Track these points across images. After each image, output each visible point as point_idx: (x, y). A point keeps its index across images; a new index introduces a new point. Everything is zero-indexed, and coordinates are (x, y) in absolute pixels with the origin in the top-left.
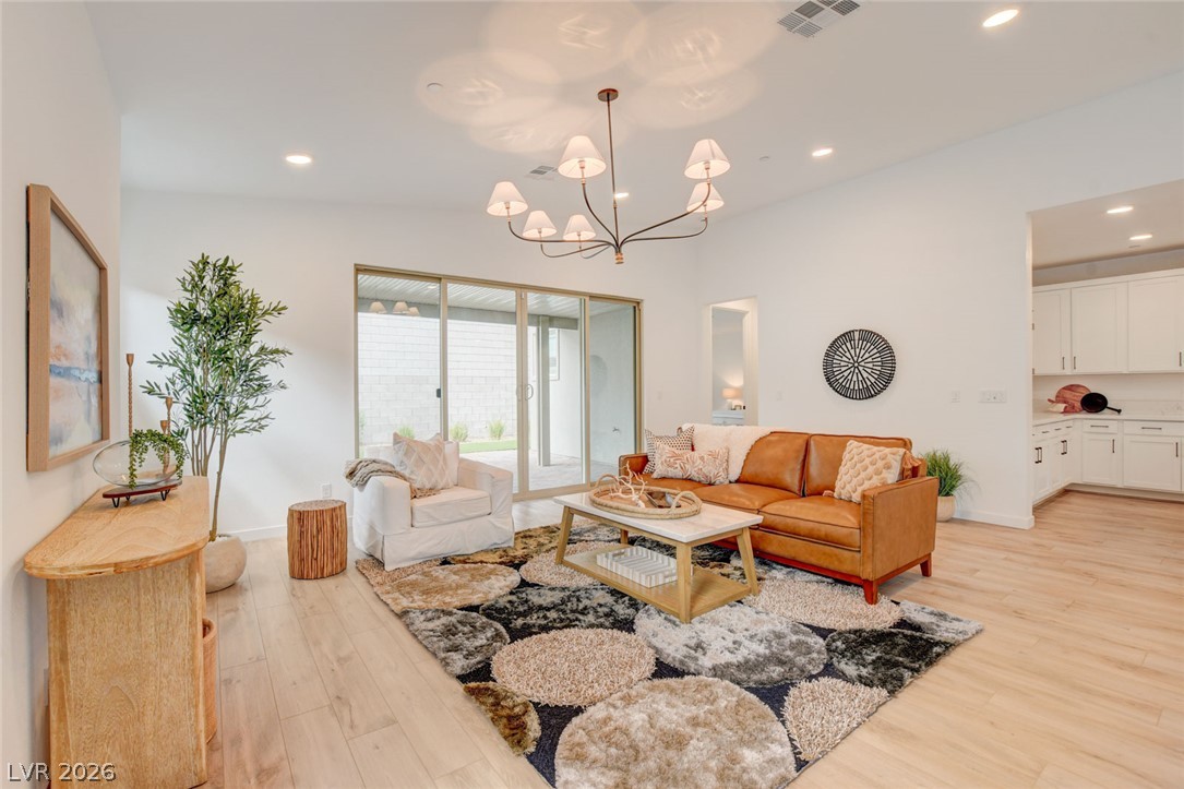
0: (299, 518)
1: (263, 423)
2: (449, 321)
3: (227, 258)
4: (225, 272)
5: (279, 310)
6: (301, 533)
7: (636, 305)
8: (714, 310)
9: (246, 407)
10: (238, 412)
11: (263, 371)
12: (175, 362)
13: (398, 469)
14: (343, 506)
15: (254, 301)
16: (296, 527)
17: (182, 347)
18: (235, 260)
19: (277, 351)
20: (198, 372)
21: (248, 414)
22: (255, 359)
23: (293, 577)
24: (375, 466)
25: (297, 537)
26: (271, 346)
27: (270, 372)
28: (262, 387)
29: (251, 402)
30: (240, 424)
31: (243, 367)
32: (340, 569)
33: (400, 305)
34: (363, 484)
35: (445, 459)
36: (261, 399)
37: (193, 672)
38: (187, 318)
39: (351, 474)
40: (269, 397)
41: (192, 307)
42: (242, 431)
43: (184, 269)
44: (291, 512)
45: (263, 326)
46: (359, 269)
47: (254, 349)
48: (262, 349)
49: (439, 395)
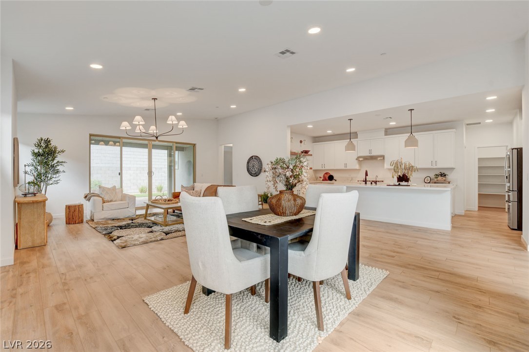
0: (68, 208)
1: (58, 182)
2: (123, 147)
3: (48, 138)
4: (48, 142)
5: (63, 151)
6: (69, 212)
7: (194, 145)
8: (224, 146)
9: (53, 177)
10: (51, 178)
11: (58, 168)
12: (33, 165)
13: (100, 195)
14: (83, 205)
15: (55, 148)
16: (68, 210)
17: (34, 161)
18: (50, 138)
19: (62, 162)
20: (39, 168)
21: (54, 179)
22: (56, 164)
23: (67, 224)
24: (93, 194)
25: (68, 213)
26: (60, 161)
27: (60, 168)
28: (58, 172)
29: (54, 176)
30: (51, 182)
31: (53, 166)
32: (82, 222)
33: (111, 143)
34: (89, 200)
35: (116, 193)
36: (57, 175)
37: (44, 224)
38: (37, 155)
39: (86, 197)
40: (60, 175)
41: (39, 152)
42: (51, 184)
43: (36, 141)
44: (66, 206)
45: (58, 156)
46: (91, 135)
47: (55, 161)
48: (58, 162)
49: (119, 175)
